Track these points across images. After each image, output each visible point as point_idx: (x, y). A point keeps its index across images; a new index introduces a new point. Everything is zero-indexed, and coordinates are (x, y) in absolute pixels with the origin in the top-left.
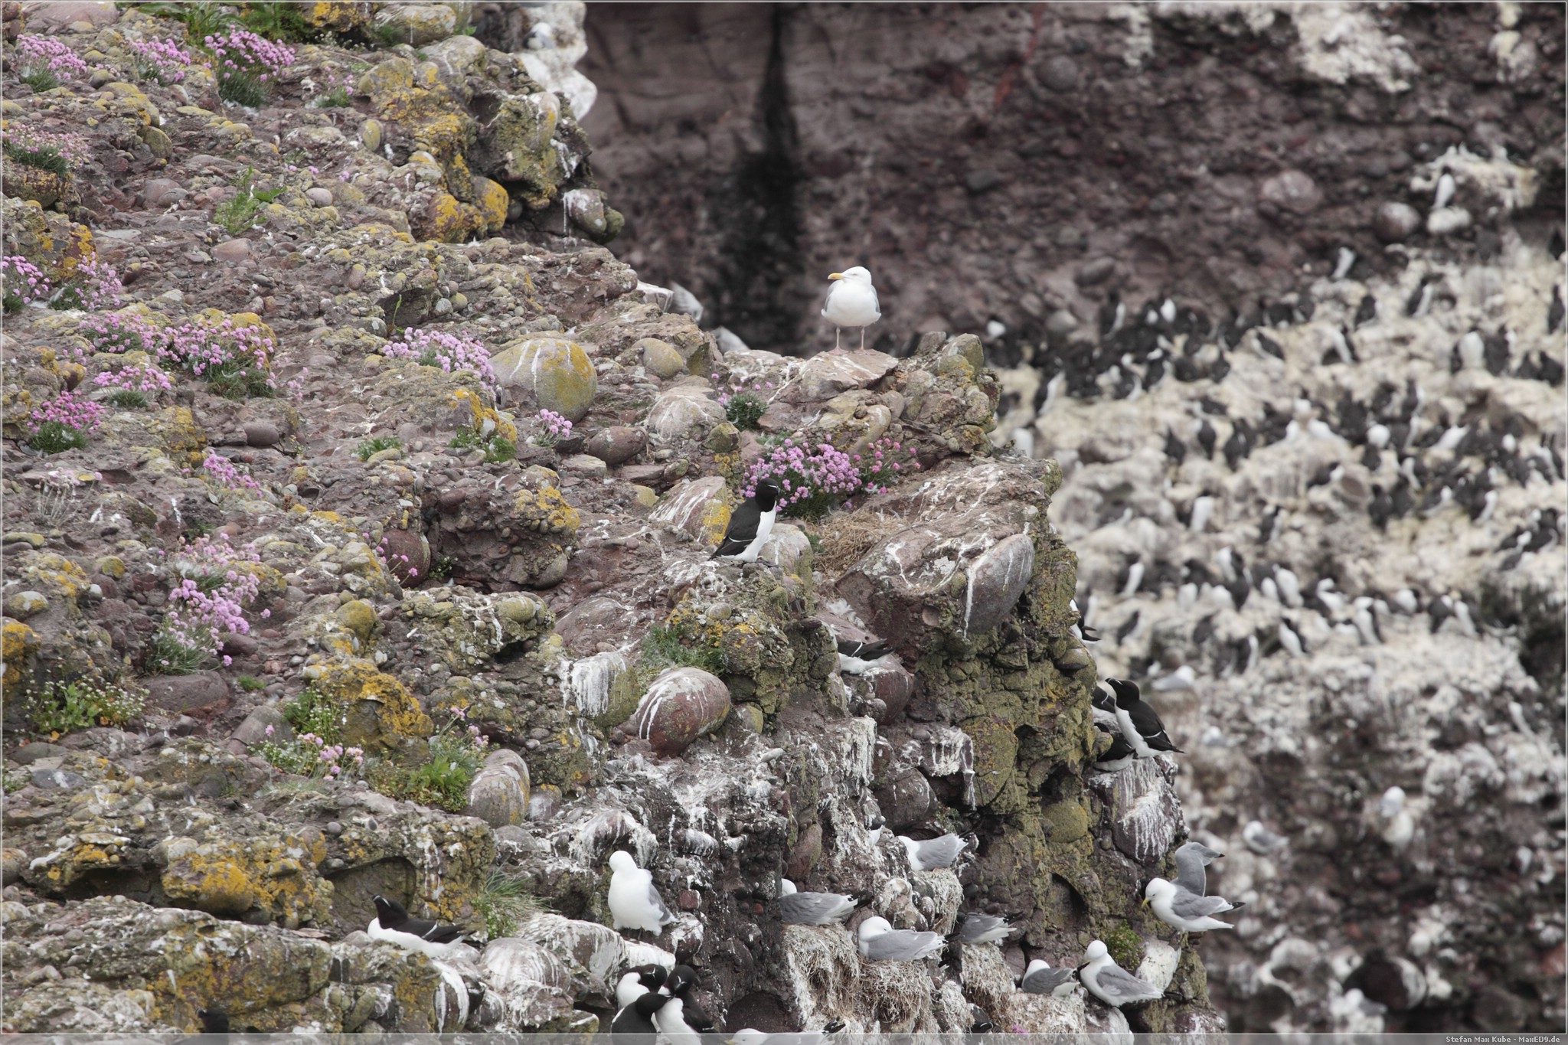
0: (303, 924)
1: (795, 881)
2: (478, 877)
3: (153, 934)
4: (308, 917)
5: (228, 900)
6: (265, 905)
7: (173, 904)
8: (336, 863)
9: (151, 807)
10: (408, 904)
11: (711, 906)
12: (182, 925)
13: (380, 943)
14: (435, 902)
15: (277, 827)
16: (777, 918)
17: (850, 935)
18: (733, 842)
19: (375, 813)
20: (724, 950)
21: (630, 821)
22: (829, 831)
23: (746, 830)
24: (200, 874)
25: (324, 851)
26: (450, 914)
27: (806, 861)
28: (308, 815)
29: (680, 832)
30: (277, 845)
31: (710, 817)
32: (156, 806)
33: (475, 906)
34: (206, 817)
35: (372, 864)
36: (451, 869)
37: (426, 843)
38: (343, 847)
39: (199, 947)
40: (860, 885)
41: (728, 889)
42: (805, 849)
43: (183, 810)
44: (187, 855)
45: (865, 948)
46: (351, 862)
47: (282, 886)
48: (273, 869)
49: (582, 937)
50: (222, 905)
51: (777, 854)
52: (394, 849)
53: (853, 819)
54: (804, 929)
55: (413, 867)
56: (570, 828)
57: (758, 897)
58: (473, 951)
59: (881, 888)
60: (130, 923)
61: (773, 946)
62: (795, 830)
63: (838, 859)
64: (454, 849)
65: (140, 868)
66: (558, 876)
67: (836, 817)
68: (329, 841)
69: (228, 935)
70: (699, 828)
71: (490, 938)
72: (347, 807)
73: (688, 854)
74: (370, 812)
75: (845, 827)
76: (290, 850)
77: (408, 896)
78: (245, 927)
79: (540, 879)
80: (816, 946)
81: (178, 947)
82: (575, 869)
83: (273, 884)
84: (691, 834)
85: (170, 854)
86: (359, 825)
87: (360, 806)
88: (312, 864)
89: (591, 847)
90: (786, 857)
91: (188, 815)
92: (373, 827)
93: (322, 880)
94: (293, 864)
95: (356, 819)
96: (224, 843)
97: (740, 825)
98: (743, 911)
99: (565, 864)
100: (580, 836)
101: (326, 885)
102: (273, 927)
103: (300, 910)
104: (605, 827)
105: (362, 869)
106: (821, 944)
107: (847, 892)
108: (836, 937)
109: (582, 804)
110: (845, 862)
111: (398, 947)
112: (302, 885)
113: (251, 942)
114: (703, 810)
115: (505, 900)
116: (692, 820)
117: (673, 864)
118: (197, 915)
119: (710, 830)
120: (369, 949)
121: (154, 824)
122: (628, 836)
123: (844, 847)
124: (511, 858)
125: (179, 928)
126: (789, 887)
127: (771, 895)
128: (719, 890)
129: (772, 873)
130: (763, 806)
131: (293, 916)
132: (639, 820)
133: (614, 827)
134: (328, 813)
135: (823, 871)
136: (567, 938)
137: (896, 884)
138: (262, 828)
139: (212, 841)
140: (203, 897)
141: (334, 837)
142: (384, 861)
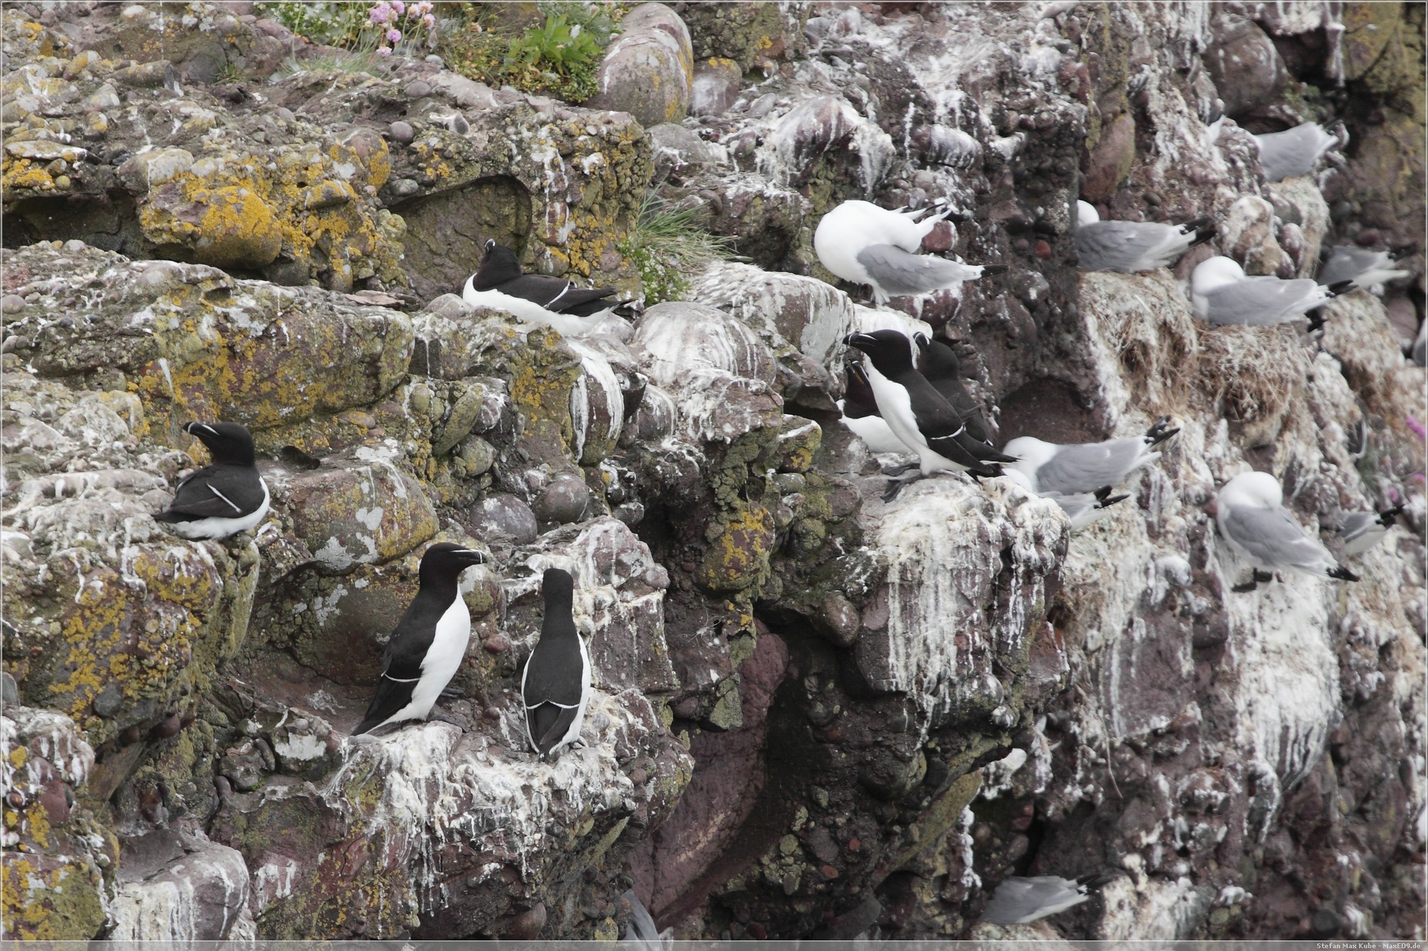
0: (360, 284)
1: (1095, 204)
2: (627, 207)
3: (135, 302)
4: (366, 272)
5: (243, 245)
6: (300, 254)
7: (157, 253)
8: (406, 186)
9: (116, 100)
10: (520, 249)
11: (971, 245)
12: (176, 289)
13: (483, 314)
14: (561, 247)
15: (315, 131)
16: (1071, 263)
17: (1181, 286)
18: (1004, 145)
19: (464, 107)
20: (991, 314)
21: (851, 114)
22: (1145, 123)
23: (1023, 126)
24: (199, 206)
25: (387, 168)
26: (584, 265)
27: (1110, 172)
28: (357, 110)
29: (922, 130)
30: (317, 158)
31: (968, 106)
32: (123, 99)
33: (623, 252)
34: (202, 114)
35: (461, 188)
36: (587, 195)
37: (546, 154)
38: (416, 161)
39: (207, 321)
40: (1195, 206)
41: (996, 218)
42: (1109, 154)
43: (166, 104)
44: (178, 175)
45: (1203, 305)
46: (430, 185)
47: (325, 223)
48: (313, 196)
49: (789, 298)
50: (234, 255)
51: (1071, 162)
52: (496, 163)
53: (1182, 104)
54: (1111, 279)
55: (526, 192)
56: (757, 127)
57: (1043, 230)
58: (622, 322)
59: (1226, 212)
60: (96, 284)
61: (1065, 306)
62: (1096, 122)
63: (1159, 168)
64: (589, 162)
65: (103, 197)
66: (746, 202)
67: (1155, 103)
68: (394, 151)
69: (252, 303)
70: (952, 123)
71: (649, 302)
72: (419, 98)
73: (936, 163)
74: (456, 105)
75: (1169, 118)
76: (338, 168)
77: (520, 238)
78: (278, 290)
79: (717, 208)
80: (1131, 305)
81: (175, 323)
82: (771, 191)
83: (311, 221)
84: (940, 133)
85: (151, 174)
86: (441, 126)
87: (440, 95)
88: (370, 189)
89: (790, 155)
90: (1084, 168)
91: (175, 112)
92: (462, 129)
93: (387, 213)
94: (342, 189)
95: (434, 117)
96: (233, 156)
97: (1014, 117)
98: (1019, 252)
99: (755, 183)
100: (773, 139)
101: (394, 222)
102: (315, 288)
103: (354, 261)
104: (813, 124)
105: (447, 195)
106: (1137, 301)
107: (1176, 220)
108: (1161, 291)
109: (773, 88)
110: (1171, 172)
111: (512, 320)
112: (357, 221)
113: (287, 313)
114: (957, 95)
115: (664, 241)
116: (940, 111)
117: (912, 180)
118: (202, 271)
119: (969, 126)
120: (467, 323)
121: (121, 126)
122: (847, 139)
123: (1167, 148)
124: (671, 176)
125: (174, 292)
126: (1088, 214)
127: (1062, 227)
128: (983, 220)
129: (1064, 192)
130: (1048, 87)
131: (344, 271)
132: (863, 114)
133: (826, 123)
134: (390, 107)
135: (1135, 187)
136: (766, 301)
137: (1248, 205)
138: (291, 131)
139: (215, 153)
140: (203, 242)
141: (403, 145)
142: (480, 183)
